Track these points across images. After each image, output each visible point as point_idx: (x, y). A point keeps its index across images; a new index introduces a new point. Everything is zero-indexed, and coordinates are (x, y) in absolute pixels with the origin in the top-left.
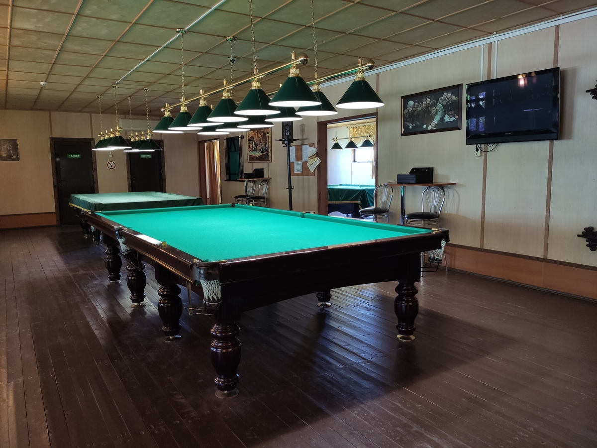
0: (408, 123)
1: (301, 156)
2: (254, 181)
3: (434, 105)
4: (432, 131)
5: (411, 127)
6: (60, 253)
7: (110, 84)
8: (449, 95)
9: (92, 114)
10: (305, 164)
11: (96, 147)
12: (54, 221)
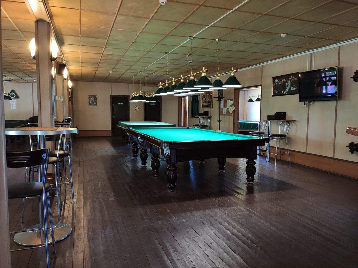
0: (275, 90)
1: (226, 105)
2: (204, 117)
3: (287, 82)
4: (286, 95)
5: (276, 92)
6: (113, 147)
7: (139, 72)
8: (294, 77)
9: (130, 84)
10: (228, 109)
11: (131, 100)
12: (110, 134)
